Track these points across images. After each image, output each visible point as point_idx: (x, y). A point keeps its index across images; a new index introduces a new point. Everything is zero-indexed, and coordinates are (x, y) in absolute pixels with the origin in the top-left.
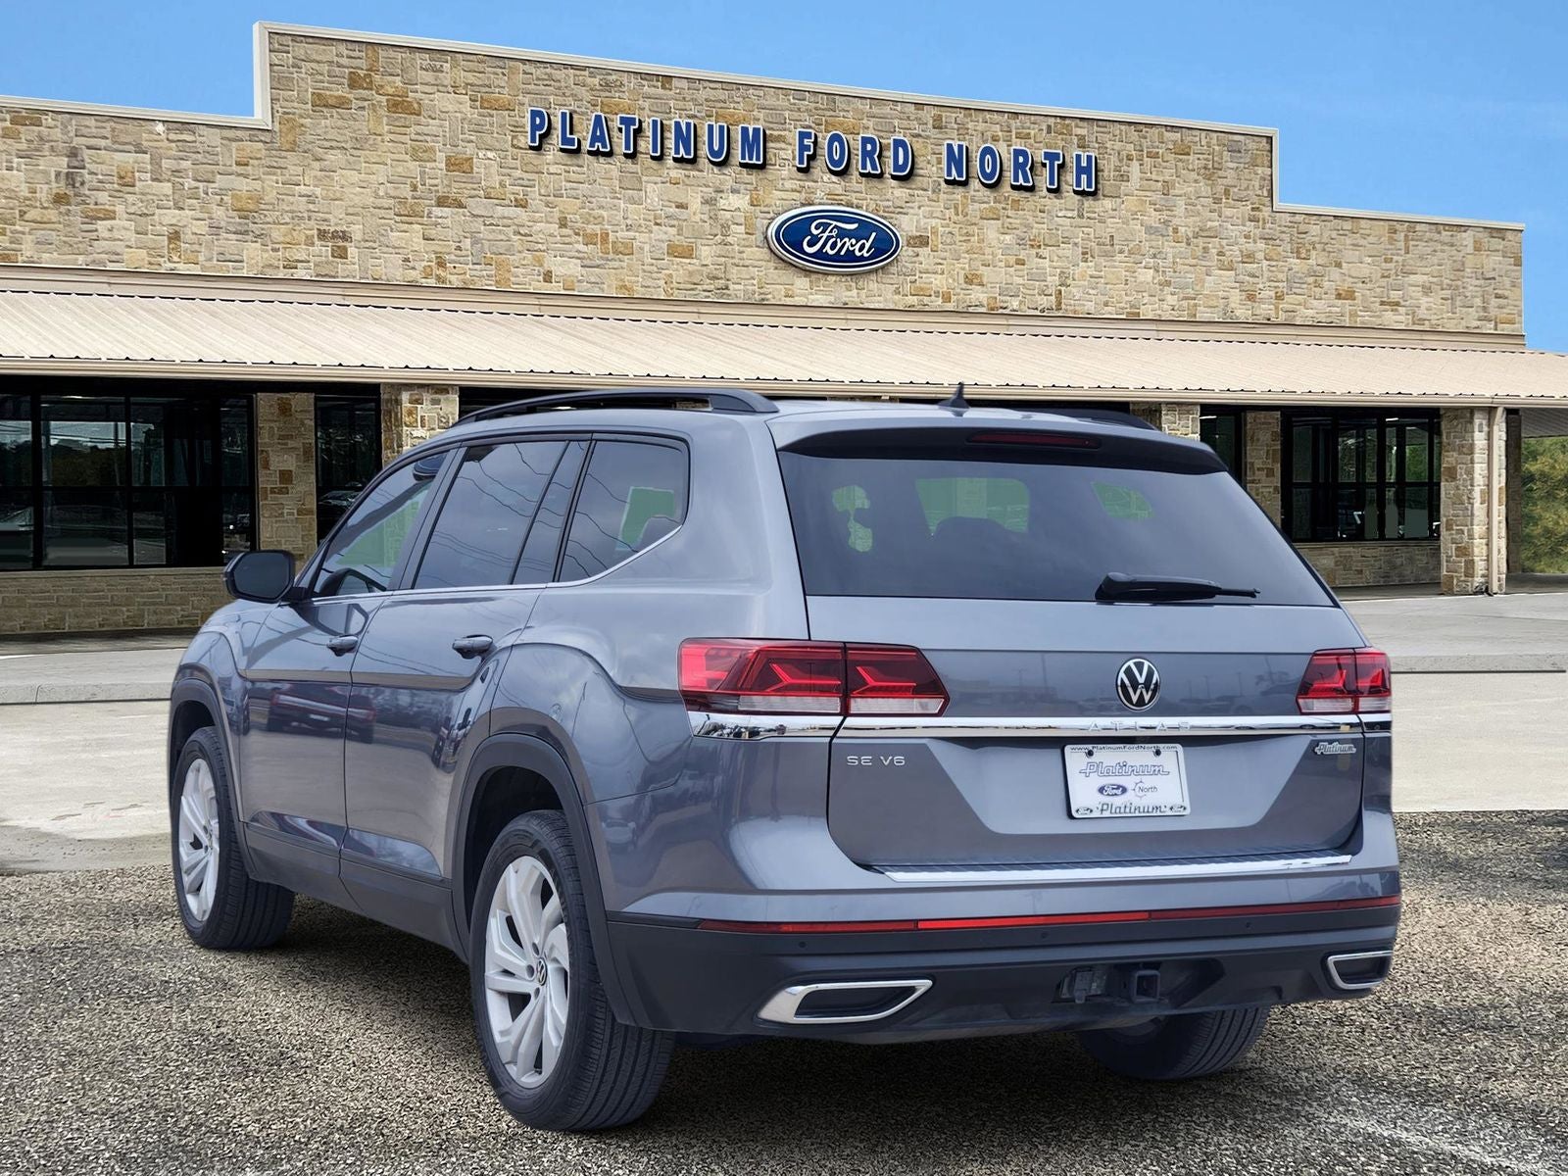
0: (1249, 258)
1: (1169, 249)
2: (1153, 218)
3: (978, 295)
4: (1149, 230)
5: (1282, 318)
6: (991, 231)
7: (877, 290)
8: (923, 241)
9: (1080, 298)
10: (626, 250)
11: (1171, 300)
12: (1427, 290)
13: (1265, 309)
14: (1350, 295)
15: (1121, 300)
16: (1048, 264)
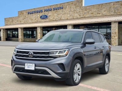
0: (80, 12)
1: (71, 13)
2: (69, 10)
3: (54, 19)
4: (69, 11)
5: (84, 17)
6: (55, 14)
7: (47, 20)
8: (50, 16)
9: (63, 18)
10: (33, 20)
11: (71, 17)
12: (105, 11)
13: (82, 16)
14: (93, 13)
15: (66, 18)
16: (60, 16)
